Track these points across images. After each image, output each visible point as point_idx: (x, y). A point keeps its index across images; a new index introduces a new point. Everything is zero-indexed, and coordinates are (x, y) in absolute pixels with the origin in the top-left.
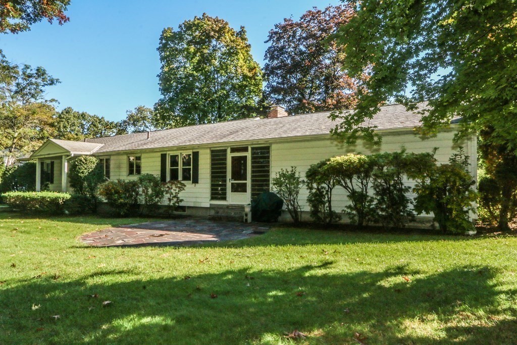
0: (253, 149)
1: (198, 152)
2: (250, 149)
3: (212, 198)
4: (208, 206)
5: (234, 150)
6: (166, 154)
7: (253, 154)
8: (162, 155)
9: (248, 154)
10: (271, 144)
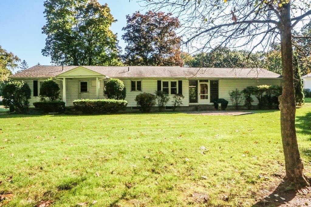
0: (211, 81)
1: (182, 81)
2: (209, 81)
3: (190, 102)
4: (188, 106)
5: (201, 81)
6: (161, 81)
7: (211, 83)
8: (158, 81)
9: (208, 84)
10: (219, 80)
